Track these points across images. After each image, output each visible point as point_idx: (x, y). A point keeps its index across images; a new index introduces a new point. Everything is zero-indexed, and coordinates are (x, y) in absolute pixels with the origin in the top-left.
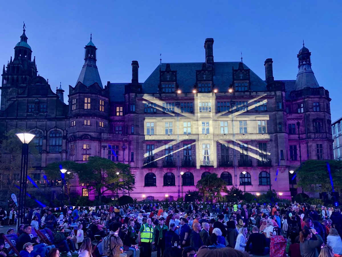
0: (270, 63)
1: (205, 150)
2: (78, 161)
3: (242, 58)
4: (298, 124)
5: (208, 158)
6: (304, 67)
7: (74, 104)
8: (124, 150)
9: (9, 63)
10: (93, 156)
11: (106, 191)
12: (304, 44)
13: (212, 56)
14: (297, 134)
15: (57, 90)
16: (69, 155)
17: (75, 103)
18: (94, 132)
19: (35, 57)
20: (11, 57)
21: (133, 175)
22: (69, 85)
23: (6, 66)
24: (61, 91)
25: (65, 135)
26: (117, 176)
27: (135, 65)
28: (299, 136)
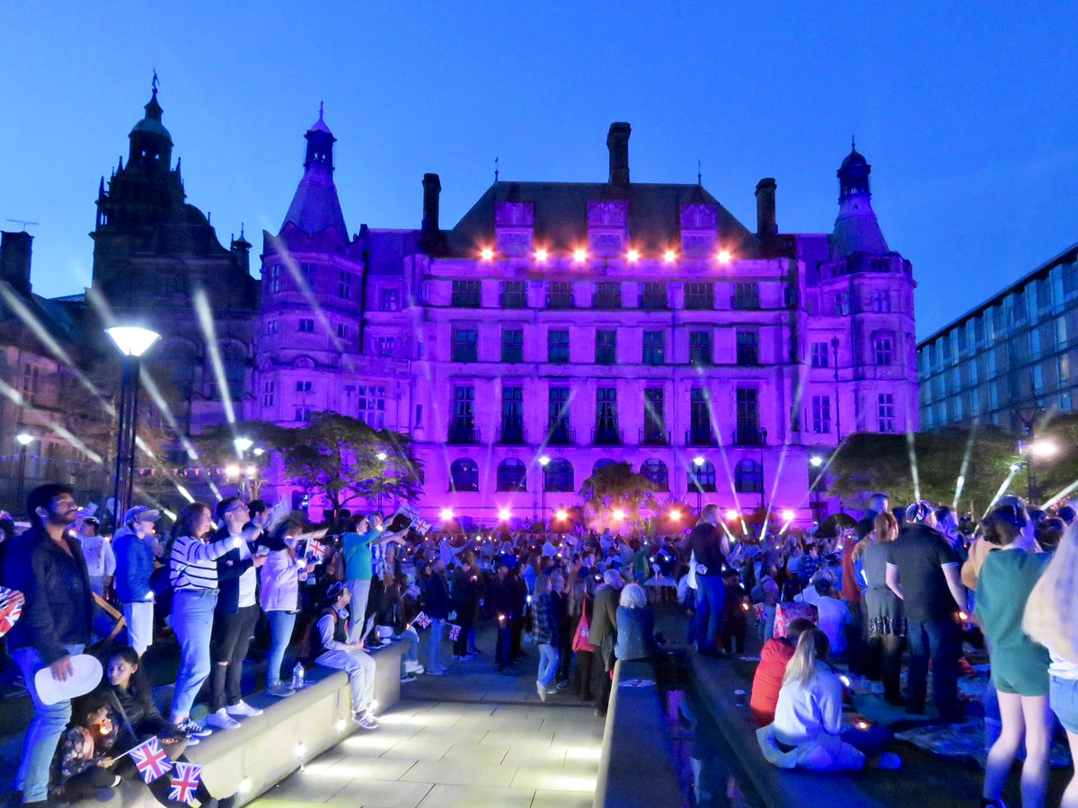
0: (769, 189)
1: (604, 404)
2: (282, 421)
3: (700, 176)
4: (835, 342)
5: (610, 421)
6: (853, 202)
7: (276, 278)
8: (398, 397)
9: (115, 172)
10: (321, 411)
11: (351, 498)
12: (854, 145)
13: (627, 168)
14: (832, 368)
15: (233, 243)
16: (261, 407)
17: (278, 274)
18: (325, 350)
19: (180, 159)
20: (121, 158)
21: (421, 462)
22: (264, 231)
23: (108, 179)
24: (242, 246)
25: (251, 355)
26: (382, 463)
27: (432, 184)
28: (836, 372)
